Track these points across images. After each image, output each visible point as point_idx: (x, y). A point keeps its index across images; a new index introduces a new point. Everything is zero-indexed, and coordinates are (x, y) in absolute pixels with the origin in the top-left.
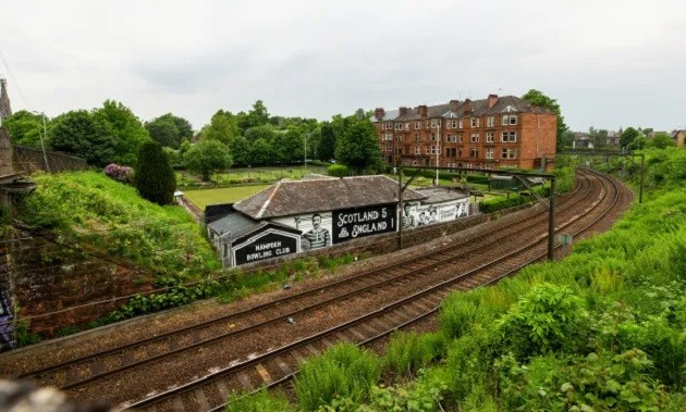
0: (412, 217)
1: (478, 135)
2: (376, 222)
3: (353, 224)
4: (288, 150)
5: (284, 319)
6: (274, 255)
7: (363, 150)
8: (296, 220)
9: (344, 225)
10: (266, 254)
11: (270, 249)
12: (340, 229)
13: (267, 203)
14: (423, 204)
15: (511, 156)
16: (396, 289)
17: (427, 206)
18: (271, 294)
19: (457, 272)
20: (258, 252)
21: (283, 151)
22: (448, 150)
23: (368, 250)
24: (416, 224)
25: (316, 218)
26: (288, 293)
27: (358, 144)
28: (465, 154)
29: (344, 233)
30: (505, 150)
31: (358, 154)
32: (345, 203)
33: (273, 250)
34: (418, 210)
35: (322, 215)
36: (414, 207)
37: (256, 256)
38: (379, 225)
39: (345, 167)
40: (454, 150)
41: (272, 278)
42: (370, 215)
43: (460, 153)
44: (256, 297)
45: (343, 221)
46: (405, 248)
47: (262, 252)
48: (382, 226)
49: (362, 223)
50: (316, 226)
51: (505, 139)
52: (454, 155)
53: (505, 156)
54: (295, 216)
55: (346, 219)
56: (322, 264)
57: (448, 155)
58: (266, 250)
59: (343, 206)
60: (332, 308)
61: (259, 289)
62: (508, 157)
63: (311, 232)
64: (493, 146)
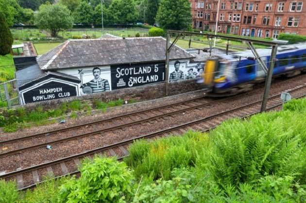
0: (182, 73)
1: (271, 5)
2: (149, 75)
3: (129, 76)
4: (123, 14)
5: (44, 146)
6: (57, 97)
7: (177, 16)
8: (80, 71)
9: (121, 77)
10: (50, 96)
11: (53, 93)
12: (118, 79)
13: (54, 57)
14: (191, 62)
15: (296, 24)
16: (142, 127)
17: (195, 64)
18: (47, 127)
19: (197, 117)
20: (42, 95)
21: (119, 15)
22: (245, 17)
23: (138, 96)
24: (185, 77)
25: (96, 70)
26: (61, 127)
27: (174, 11)
28: (259, 22)
29: (121, 83)
30: (290, 19)
31: (172, 19)
32: (122, 59)
33: (56, 94)
34: (187, 67)
35: (101, 68)
36: (184, 65)
37: (41, 98)
38: (152, 78)
39: (162, 30)
40: (250, 18)
41: (51, 115)
42: (145, 70)
43: (254, 21)
44: (35, 128)
45: (120, 74)
46: (169, 95)
47: (46, 95)
48: (154, 78)
49: (137, 76)
50: (96, 77)
51: (293, 8)
52: (249, 22)
53: (290, 24)
54: (79, 68)
55: (123, 72)
56: (95, 106)
57: (244, 22)
58: (49, 94)
59: (119, 61)
60: (85, 140)
61: (38, 123)
62: (293, 25)
63: (92, 81)
64: (282, 15)
